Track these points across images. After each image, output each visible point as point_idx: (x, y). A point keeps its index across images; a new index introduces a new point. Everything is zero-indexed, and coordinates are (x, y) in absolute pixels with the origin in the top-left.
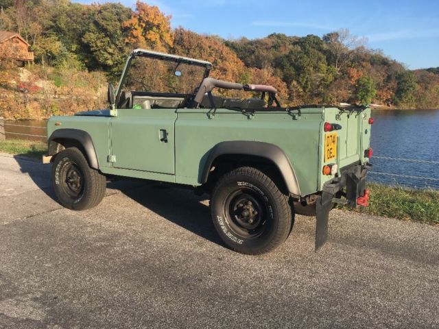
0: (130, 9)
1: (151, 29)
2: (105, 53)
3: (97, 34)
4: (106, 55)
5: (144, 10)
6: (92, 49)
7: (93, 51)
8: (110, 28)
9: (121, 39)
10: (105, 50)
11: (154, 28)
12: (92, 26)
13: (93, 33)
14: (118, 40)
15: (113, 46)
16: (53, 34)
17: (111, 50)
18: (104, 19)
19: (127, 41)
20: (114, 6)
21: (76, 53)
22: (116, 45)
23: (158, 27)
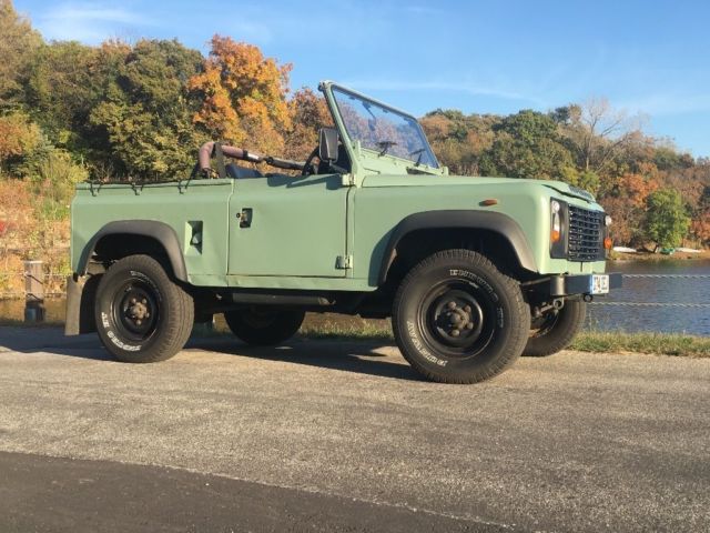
0: (199, 53)
1: (248, 92)
2: (150, 146)
3: (125, 107)
4: (151, 150)
5: (234, 54)
6: (112, 139)
7: (114, 144)
8: (158, 92)
9: (186, 114)
10: (150, 140)
11: (256, 92)
12: (114, 88)
13: (116, 102)
14: (180, 117)
15: (168, 131)
16: (17, 108)
17: (162, 140)
18: (144, 72)
19: (198, 118)
20: (163, 46)
21: (70, 150)
22: (175, 129)
23: (263, 88)
